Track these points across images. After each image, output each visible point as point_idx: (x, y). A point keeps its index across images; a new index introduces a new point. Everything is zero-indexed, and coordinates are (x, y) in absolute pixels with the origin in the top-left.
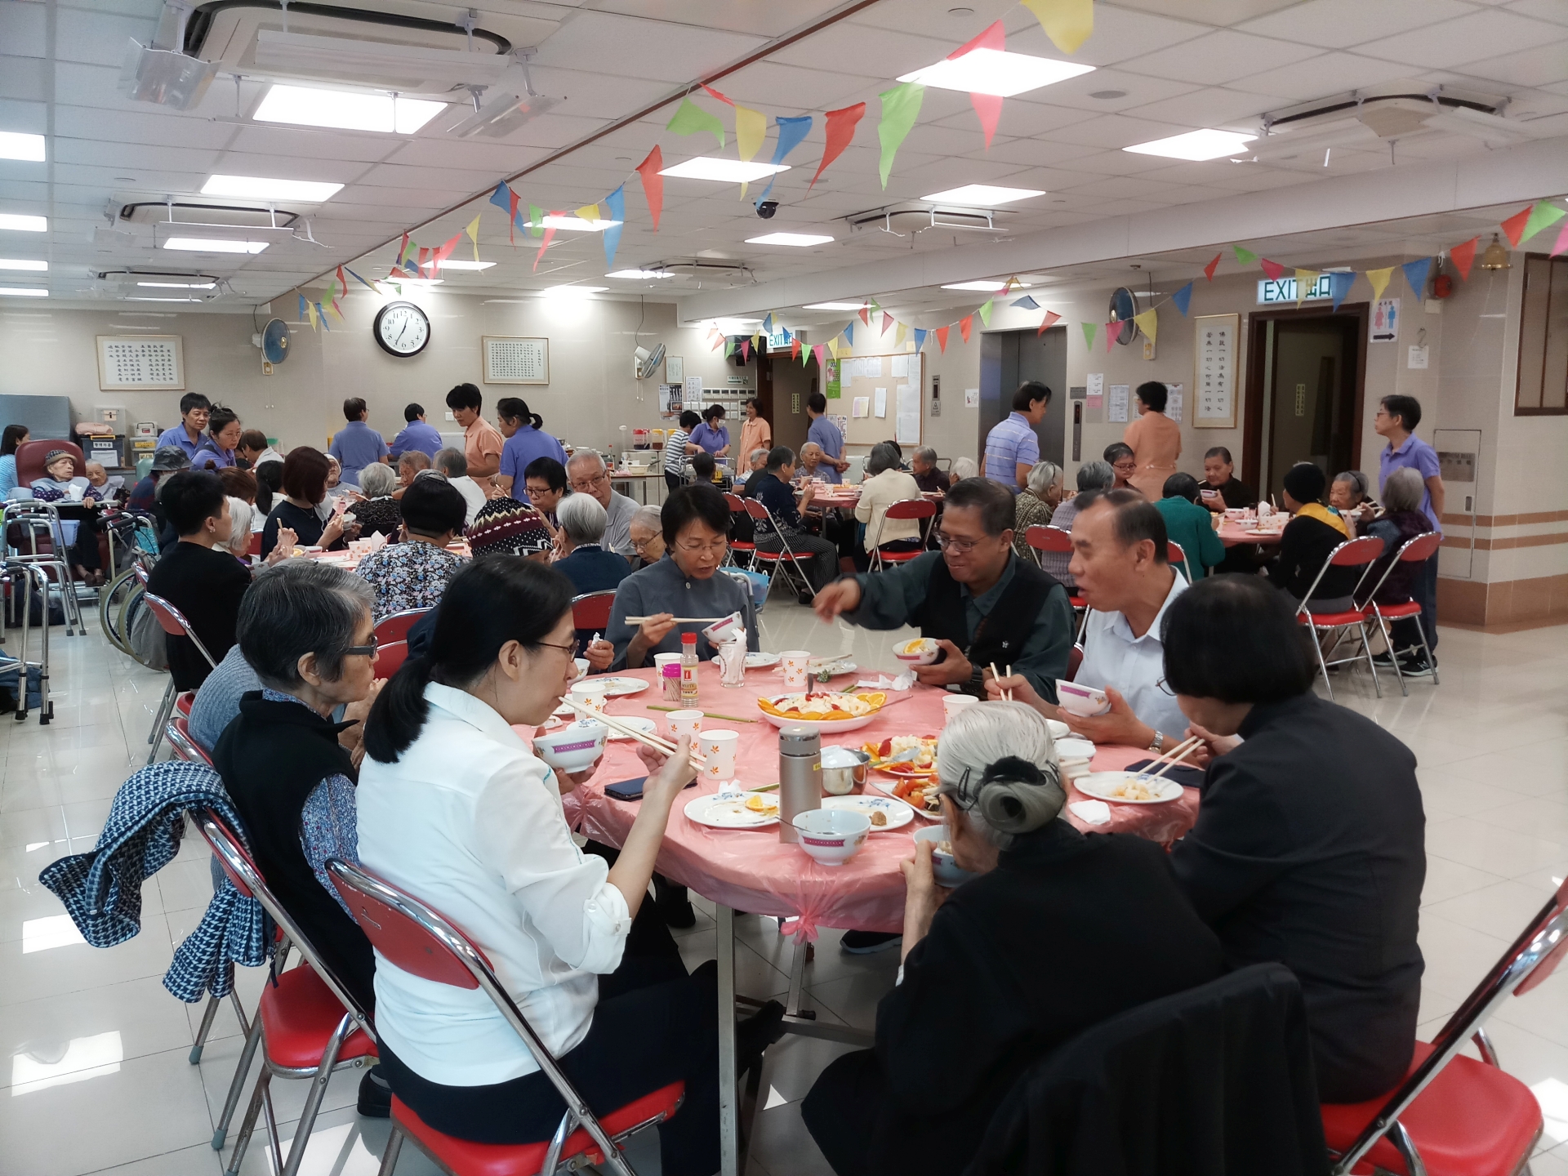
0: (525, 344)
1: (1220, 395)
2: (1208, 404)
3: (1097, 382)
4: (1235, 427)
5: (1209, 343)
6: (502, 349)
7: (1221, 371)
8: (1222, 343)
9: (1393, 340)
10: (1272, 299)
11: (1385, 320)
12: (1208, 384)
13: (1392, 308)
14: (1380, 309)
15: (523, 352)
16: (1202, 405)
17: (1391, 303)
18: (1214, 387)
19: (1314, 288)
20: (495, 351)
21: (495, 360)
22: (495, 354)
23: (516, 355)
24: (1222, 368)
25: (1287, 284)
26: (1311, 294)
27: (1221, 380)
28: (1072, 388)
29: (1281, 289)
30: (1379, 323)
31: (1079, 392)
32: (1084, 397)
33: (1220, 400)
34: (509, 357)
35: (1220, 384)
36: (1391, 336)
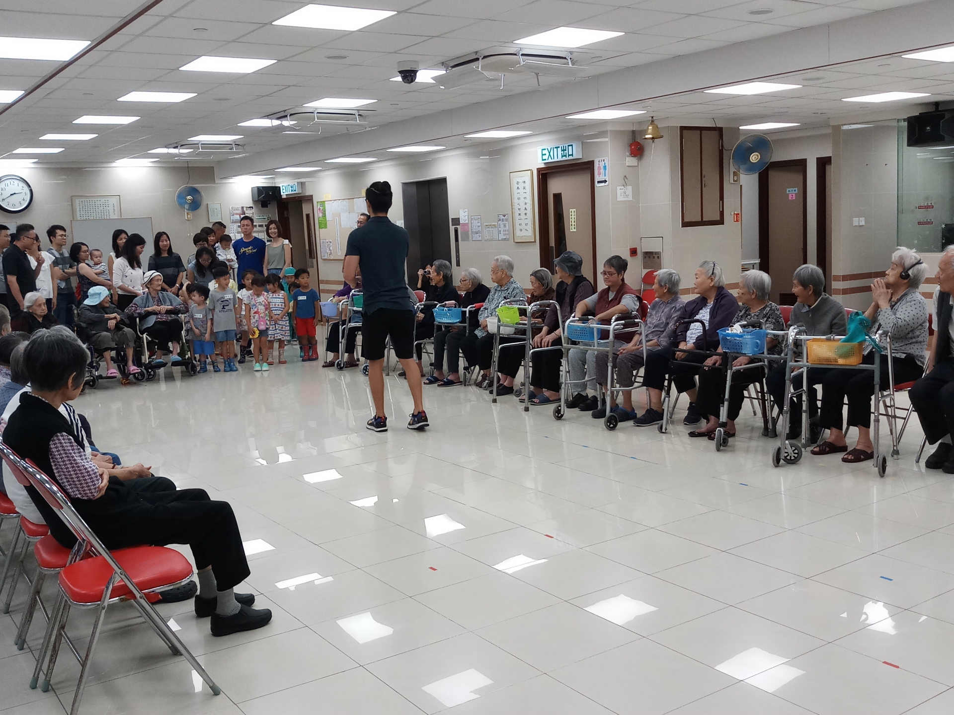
0: (103, 200)
1: (526, 221)
2: (521, 227)
3: (465, 214)
4: (535, 242)
5: (518, 188)
6: (86, 204)
7: (525, 206)
8: (524, 188)
9: (607, 183)
10: (545, 160)
11: (602, 171)
12: (520, 214)
13: (605, 164)
14: (599, 164)
15: (102, 205)
16: (518, 227)
17: (604, 160)
18: (523, 216)
19: (565, 152)
20: (81, 206)
21: (82, 212)
22: (81, 208)
23: (97, 208)
24: (526, 204)
25: (552, 149)
26: (564, 156)
27: (526, 211)
28: (452, 219)
29: (549, 153)
30: (599, 174)
31: (456, 221)
32: (459, 224)
33: (526, 224)
34: (92, 210)
35: (526, 214)
36: (605, 181)
